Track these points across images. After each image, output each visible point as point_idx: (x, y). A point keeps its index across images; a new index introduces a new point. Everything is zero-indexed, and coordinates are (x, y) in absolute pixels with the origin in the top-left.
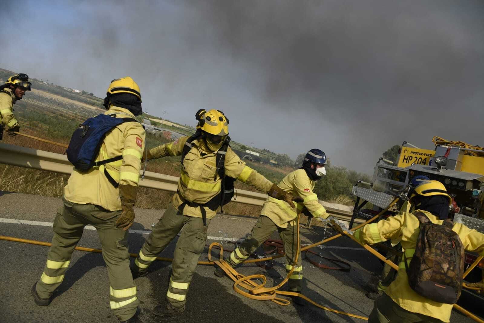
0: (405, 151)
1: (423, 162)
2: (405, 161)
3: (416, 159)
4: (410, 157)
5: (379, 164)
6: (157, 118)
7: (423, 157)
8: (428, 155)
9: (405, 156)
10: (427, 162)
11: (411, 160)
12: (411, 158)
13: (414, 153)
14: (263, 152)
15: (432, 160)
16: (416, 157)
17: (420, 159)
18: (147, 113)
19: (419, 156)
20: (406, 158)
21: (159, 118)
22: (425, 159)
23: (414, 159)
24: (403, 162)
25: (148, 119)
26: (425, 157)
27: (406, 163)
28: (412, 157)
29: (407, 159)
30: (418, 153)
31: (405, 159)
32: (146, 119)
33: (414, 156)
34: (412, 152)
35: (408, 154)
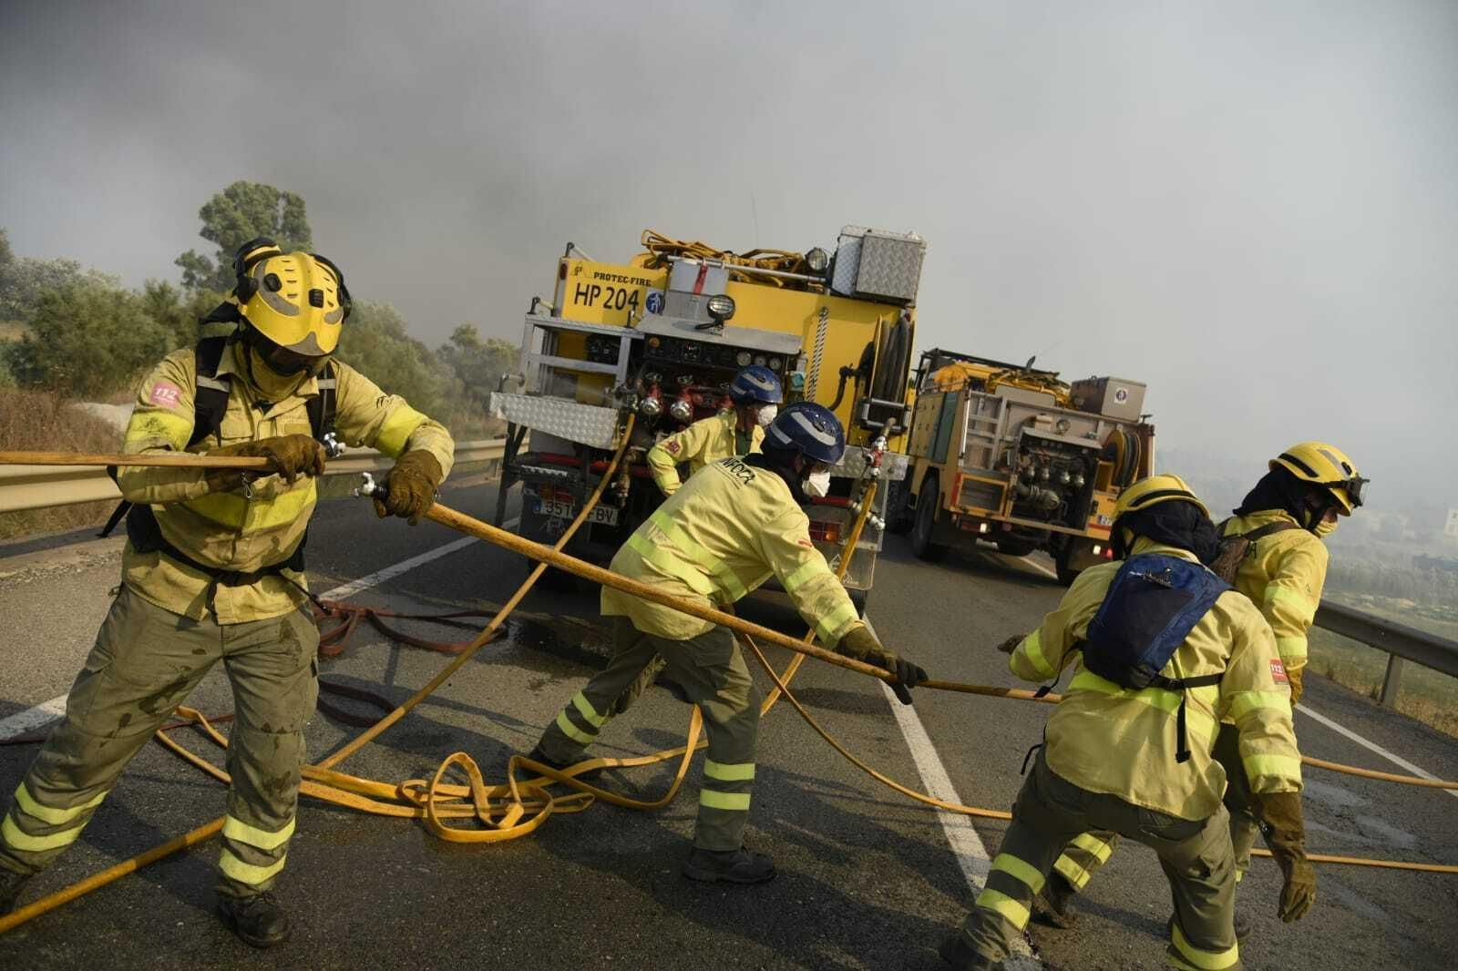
0: (578, 270)
1: (630, 303)
2: (581, 298)
3: (610, 292)
4: (594, 287)
5: (533, 317)
7: (630, 288)
8: (642, 282)
9: (579, 285)
10: (642, 299)
11: (597, 296)
12: (596, 291)
13: (602, 276)
15: (653, 295)
16: (609, 288)
17: (622, 294)
19: (617, 286)
20: (583, 289)
22: (636, 293)
23: (605, 295)
24: (576, 302)
26: (635, 287)
27: (585, 303)
28: (598, 288)
29: (586, 294)
30: (615, 276)
31: (579, 293)
33: (603, 284)
34: (596, 275)
35: (586, 280)
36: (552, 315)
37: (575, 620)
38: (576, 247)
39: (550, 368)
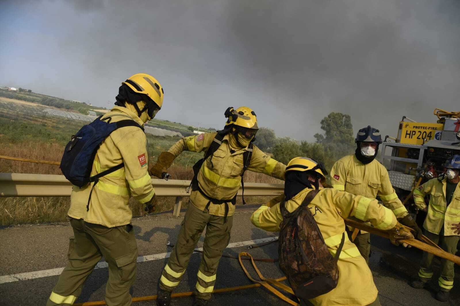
0: (406, 126)
1: (428, 136)
2: (408, 136)
3: (420, 133)
4: (413, 131)
5: (385, 142)
6: (101, 108)
7: (428, 131)
8: (433, 128)
9: (407, 131)
10: (433, 135)
11: (414, 135)
12: (414, 133)
13: (416, 127)
14: (209, 131)
16: (419, 132)
17: (425, 134)
18: (90, 104)
19: (422, 131)
20: (409, 132)
21: (104, 108)
22: (431, 133)
23: (418, 134)
24: (406, 137)
25: (93, 111)
26: (430, 130)
27: (409, 138)
28: (415, 132)
29: (410, 134)
30: (421, 127)
31: (407, 134)
32: (90, 110)
33: (417, 130)
34: (414, 127)
35: (409, 129)
36: (396, 142)
37: (400, 256)
38: (407, 118)
39: (395, 161)
